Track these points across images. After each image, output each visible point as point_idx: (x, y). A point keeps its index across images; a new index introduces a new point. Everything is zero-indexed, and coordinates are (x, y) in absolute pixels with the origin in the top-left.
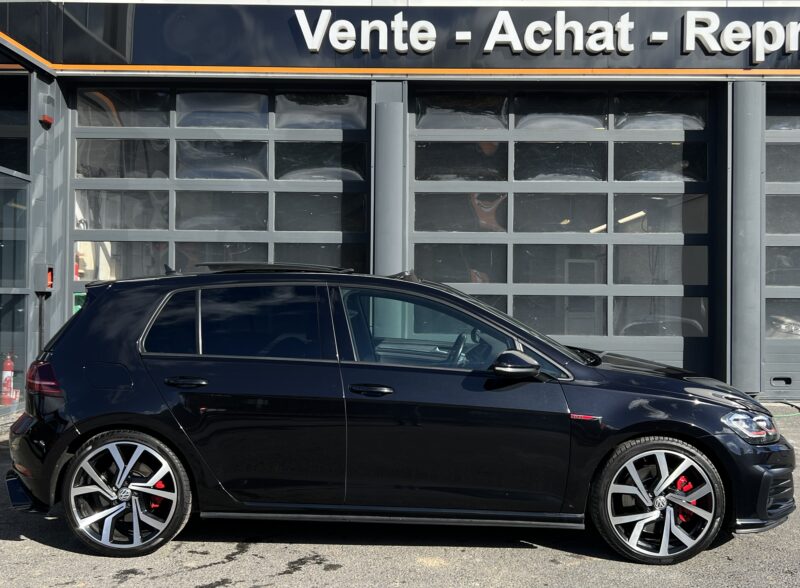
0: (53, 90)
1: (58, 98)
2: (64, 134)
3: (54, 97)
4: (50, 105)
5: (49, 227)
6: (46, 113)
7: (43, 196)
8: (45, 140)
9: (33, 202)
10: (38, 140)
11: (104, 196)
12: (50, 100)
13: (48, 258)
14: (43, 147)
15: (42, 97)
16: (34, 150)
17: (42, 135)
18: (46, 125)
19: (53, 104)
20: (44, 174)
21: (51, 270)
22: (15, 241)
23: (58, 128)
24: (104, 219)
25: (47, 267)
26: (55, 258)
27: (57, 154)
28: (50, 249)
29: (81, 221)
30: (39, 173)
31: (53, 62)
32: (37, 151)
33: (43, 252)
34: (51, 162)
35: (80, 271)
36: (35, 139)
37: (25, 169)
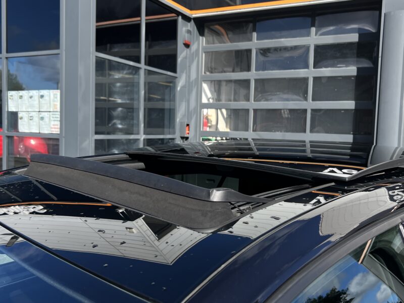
0: (191, 26)
1: (194, 30)
2: (197, 50)
3: (191, 30)
4: (189, 35)
5: (188, 102)
6: (186, 39)
7: (186, 85)
8: (187, 54)
9: (179, 89)
10: (182, 55)
11: (224, 84)
12: (189, 32)
13: (188, 119)
14: (185, 58)
15: (184, 30)
16: (179, 60)
17: (185, 51)
18: (187, 45)
19: (191, 34)
20: (186, 73)
21: (188, 125)
22: (170, 109)
23: (194, 47)
24: (223, 97)
25: (186, 124)
26: (191, 119)
27: (193, 61)
28: (189, 114)
29: (210, 98)
30: (183, 72)
31: (191, 9)
32: (182, 61)
33: (185, 115)
34: (190, 66)
35: (209, 125)
36: (181, 54)
37: (175, 71)
